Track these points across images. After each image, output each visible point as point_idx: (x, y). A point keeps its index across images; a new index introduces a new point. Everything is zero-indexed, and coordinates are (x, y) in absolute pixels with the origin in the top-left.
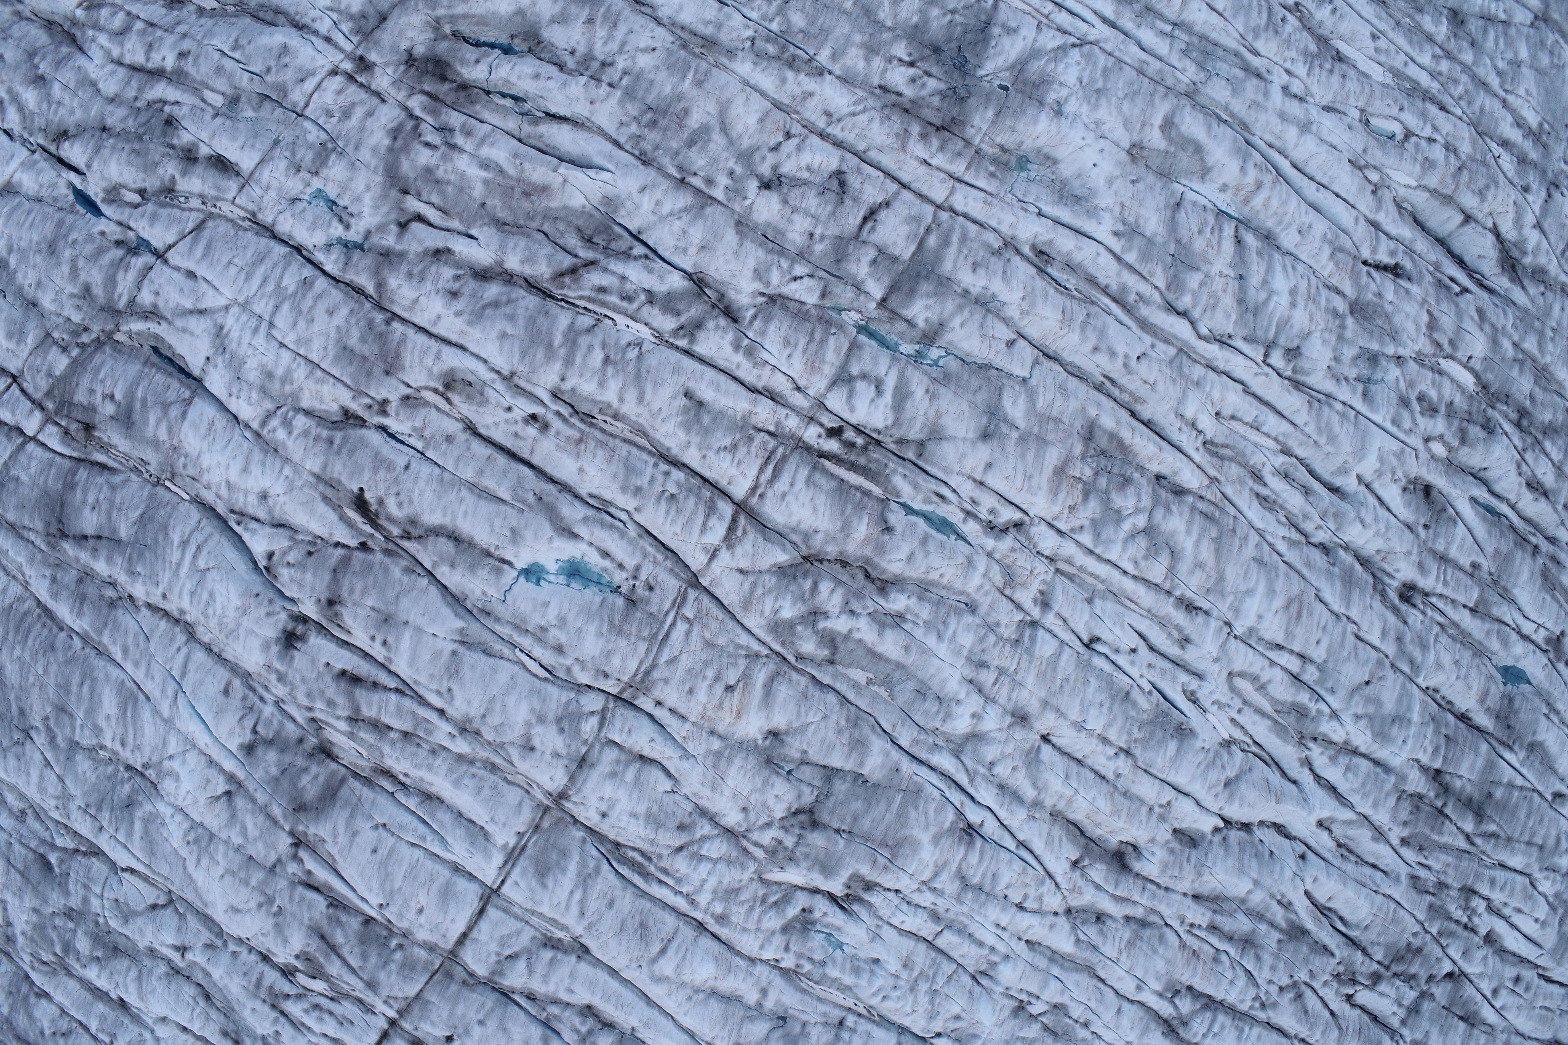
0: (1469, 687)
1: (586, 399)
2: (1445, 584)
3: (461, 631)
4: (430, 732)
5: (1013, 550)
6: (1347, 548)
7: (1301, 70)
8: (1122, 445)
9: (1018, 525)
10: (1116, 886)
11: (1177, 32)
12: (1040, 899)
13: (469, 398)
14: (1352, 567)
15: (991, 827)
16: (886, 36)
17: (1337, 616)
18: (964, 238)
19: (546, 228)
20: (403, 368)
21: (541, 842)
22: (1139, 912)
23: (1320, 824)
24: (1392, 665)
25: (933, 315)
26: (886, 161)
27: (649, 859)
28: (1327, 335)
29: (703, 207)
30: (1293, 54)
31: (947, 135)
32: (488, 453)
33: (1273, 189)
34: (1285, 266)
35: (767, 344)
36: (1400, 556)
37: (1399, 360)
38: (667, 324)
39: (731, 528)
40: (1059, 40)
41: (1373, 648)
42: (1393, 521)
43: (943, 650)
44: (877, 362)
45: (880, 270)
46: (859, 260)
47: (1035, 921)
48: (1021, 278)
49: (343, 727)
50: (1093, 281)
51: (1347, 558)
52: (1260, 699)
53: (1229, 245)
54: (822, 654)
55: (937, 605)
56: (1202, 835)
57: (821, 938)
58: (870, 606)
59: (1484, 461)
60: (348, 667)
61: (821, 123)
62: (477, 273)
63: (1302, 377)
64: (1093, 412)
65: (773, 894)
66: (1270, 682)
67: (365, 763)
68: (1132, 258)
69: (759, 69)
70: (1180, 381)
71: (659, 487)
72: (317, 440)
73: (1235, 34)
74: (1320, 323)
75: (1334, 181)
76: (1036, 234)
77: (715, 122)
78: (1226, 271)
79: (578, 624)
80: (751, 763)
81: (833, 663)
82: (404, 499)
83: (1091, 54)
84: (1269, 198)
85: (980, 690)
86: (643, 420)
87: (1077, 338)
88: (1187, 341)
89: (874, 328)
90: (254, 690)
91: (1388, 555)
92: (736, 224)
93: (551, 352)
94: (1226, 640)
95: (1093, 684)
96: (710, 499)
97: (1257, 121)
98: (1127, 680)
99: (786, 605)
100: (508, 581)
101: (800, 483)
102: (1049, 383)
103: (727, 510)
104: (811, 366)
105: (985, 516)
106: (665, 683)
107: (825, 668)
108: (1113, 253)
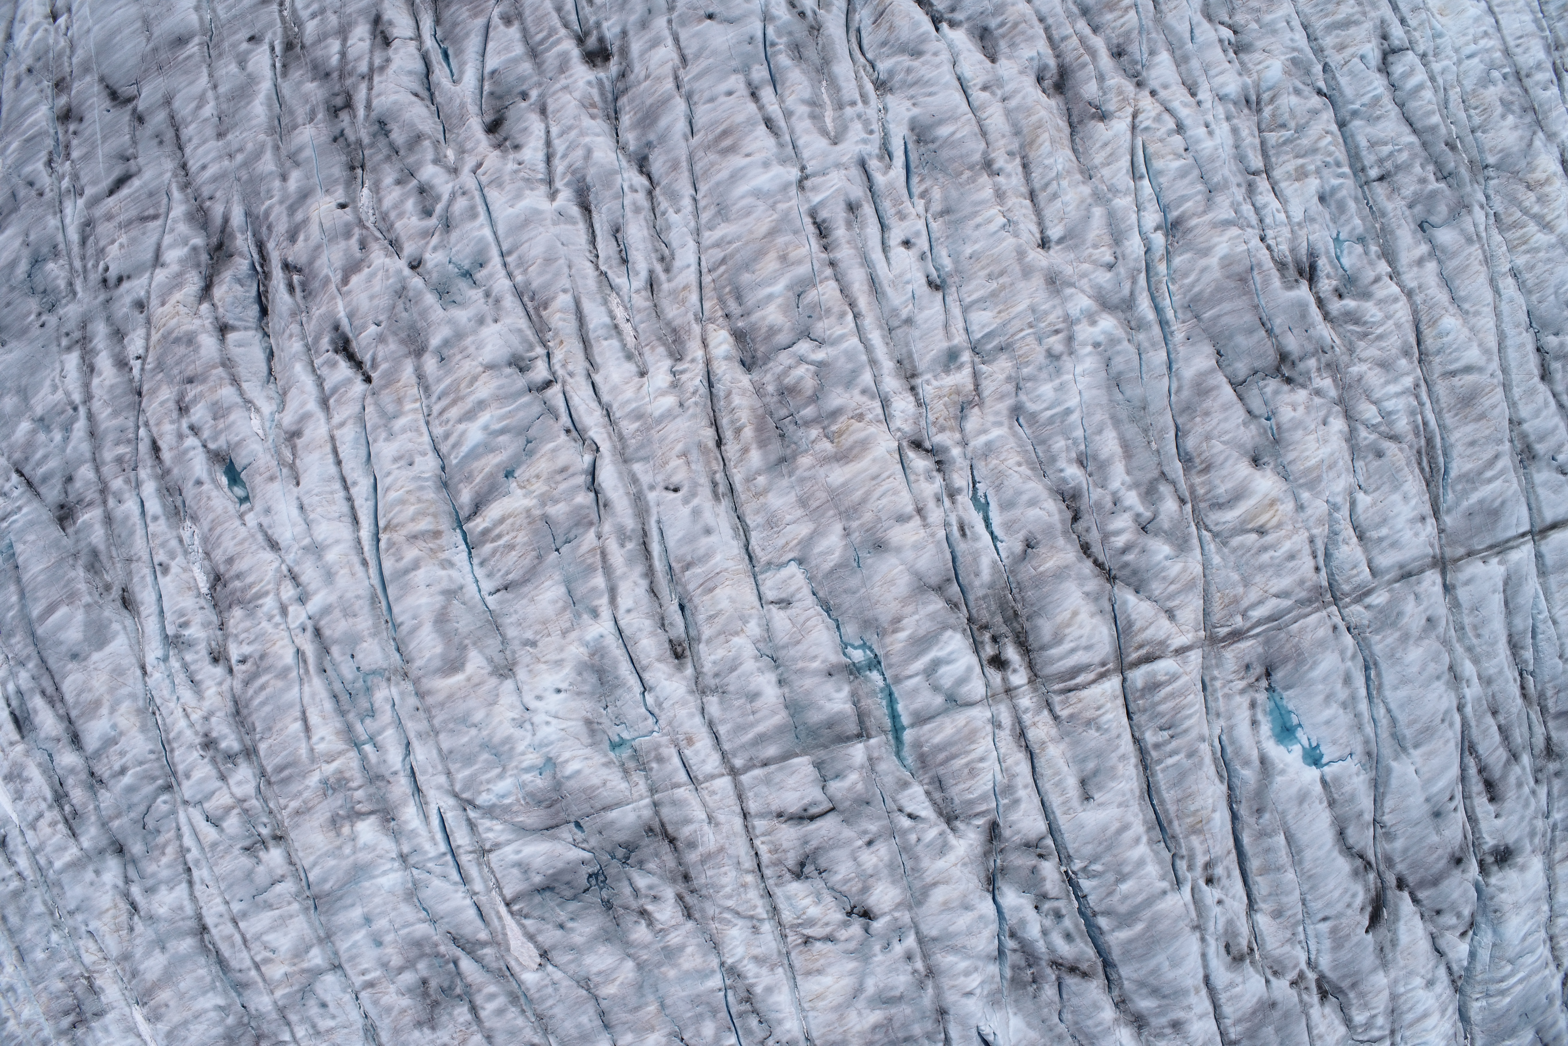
1: (1161, 862)
2: (551, 31)
3: (1396, 758)
4: (1479, 699)
5: (942, 429)
6: (620, 146)
7: (269, 603)
8: (760, 429)
9: (917, 445)
10: (1084, 65)
11: (364, 737)
12: (1158, 119)
13: (1236, 935)
14: (631, 126)
15: (1152, 217)
16: (644, 955)
17: (688, 98)
18: (740, 729)
19: (1055, 1020)
20: (1259, 1001)
21: (1475, 540)
22: (1082, 25)
24: (671, 10)
25: (829, 687)
26: (741, 848)
27: (1419, 452)
28: (471, 350)
29: (934, 939)
30: (264, 624)
31: (670, 829)
32: (1259, 879)
33: (403, 525)
34: (455, 446)
35: (990, 785)
36: (577, 94)
37: (415, 265)
38: (1049, 869)
39: (1149, 659)
40: (485, 823)
41: (676, 40)
42: (554, 130)
43: (1073, 402)
44: (915, 691)
45: (839, 766)
46: (849, 789)
47: (1176, 105)
48: (720, 653)
49: (1526, 759)
50: (653, 591)
51: (630, 138)
52: (825, 96)
53: (494, 511)
54: (1164, 489)
55: (1043, 442)
56: (971, 32)
57: (1346, 261)
58: (1096, 494)
59: (411, 103)
60: (1485, 800)
61: (767, 927)
62: (1140, 1027)
63: (530, 334)
64: (761, 480)
65: (1352, 332)
66: (804, 102)
67: (1533, 716)
68: (599, 581)
69: (780, 1016)
70: (655, 435)
71: (1174, 744)
72: (1362, 995)
73: (306, 688)
74: (467, 367)
75: (330, 479)
76: (670, 677)
77: (861, 1003)
78: (520, 492)
79: (1320, 687)
80: (1291, 456)
81: (1163, 474)
82: (1347, 899)
83: (467, 787)
84: (413, 520)
85: (1070, 339)
86: (1135, 808)
87: (718, 557)
88: (614, 463)
89: (888, 723)
90: (1552, 841)
91: (587, 105)
92: (919, 903)
93: (1153, 922)
94: (814, 175)
95: (968, 250)
96: (1142, 696)
97: (358, 597)
98: (934, 225)
99: (1160, 557)
100: (1335, 768)
101: (1066, 646)
102: (781, 542)
103: (1138, 676)
104: (971, 736)
105: (938, 478)
106: (1302, 582)
107: (1171, 475)
108: (613, 601)
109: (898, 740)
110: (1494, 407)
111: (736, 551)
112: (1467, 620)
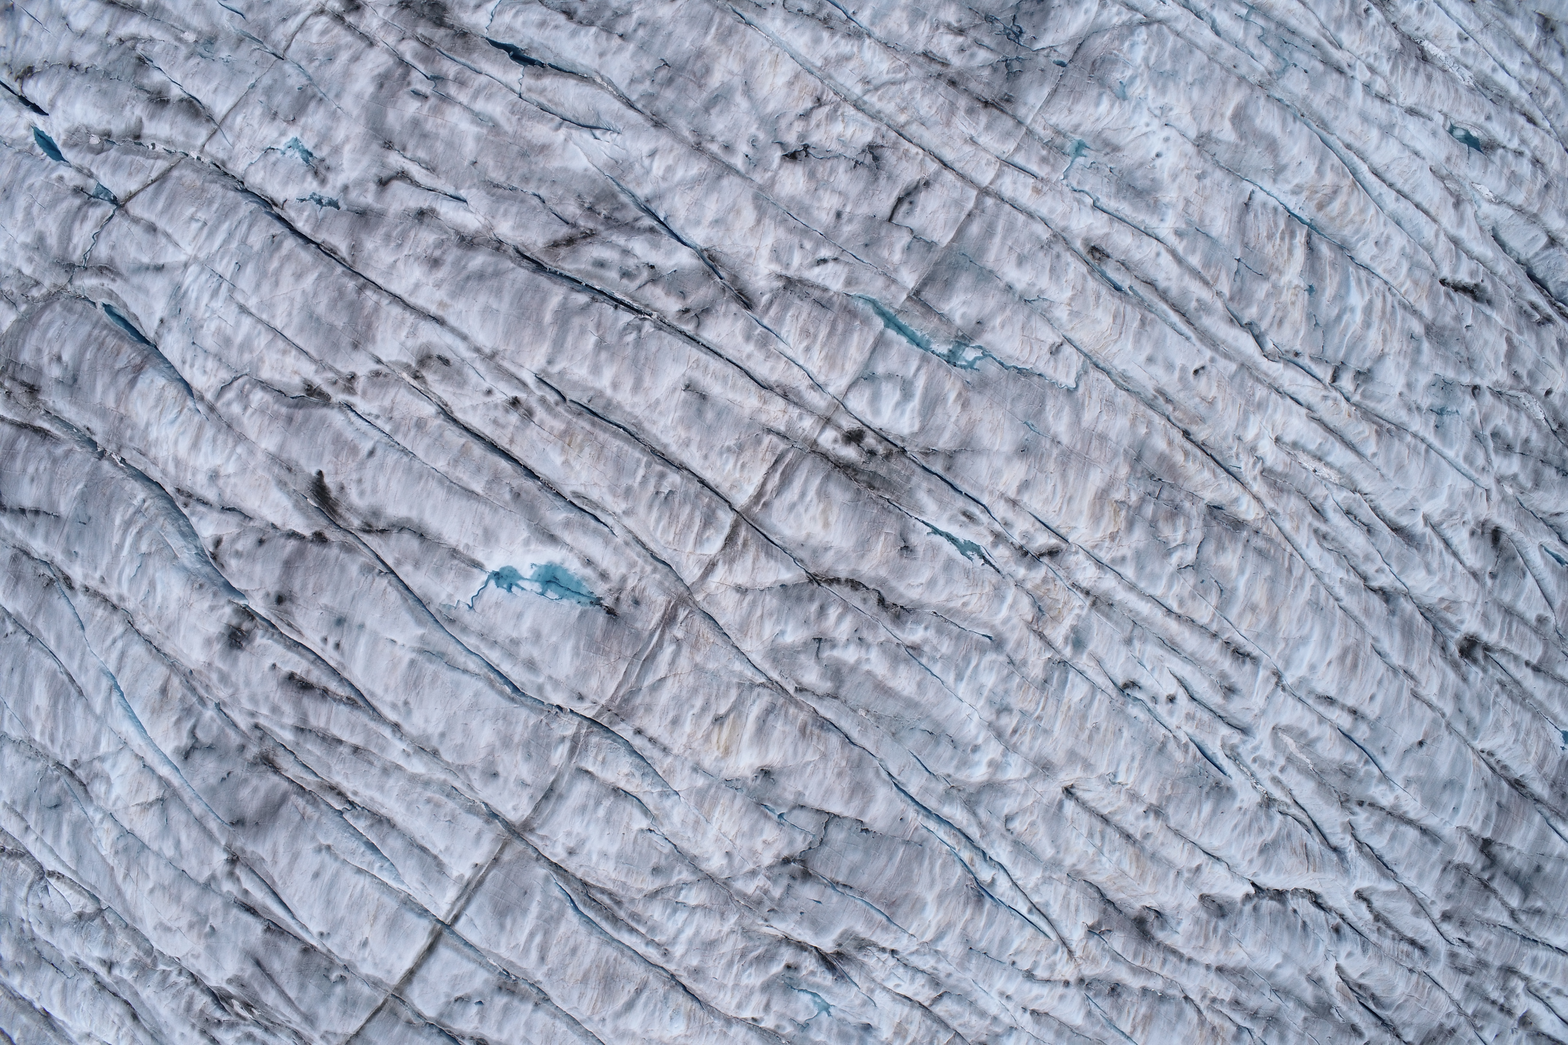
0: (1528, 753)
1: (575, 386)
2: (1510, 638)
3: (422, 638)
4: (383, 749)
5: (1045, 580)
6: (1408, 595)
7: (1384, 67)
8: (1172, 468)
9: (1053, 553)
10: (1135, 956)
11: (1252, 18)
12: (1052, 967)
13: (445, 378)
14: (1412, 617)
15: (1003, 887)
17: (1394, 670)
18: (1010, 228)
19: (542, 192)
20: (373, 340)
21: (502, 877)
22: (1158, 986)
23: (1360, 895)
24: (1448, 725)
25: (973, 313)
26: (930, 137)
27: (619, 903)
28: (1401, 360)
29: (719, 177)
30: (1376, 50)
31: (996, 112)
32: (462, 441)
33: (1350, 194)
34: (1359, 281)
35: (783, 334)
36: (1465, 606)
37: (1475, 390)
38: (671, 306)
39: (730, 540)
40: (1126, 16)
41: (1430, 706)
42: (1459, 567)
43: (962, 689)
44: (905, 362)
45: (914, 257)
46: (891, 245)
47: (1044, 990)
48: (1071, 275)
49: (288, 736)
50: (1151, 284)
51: (1408, 607)
52: (1303, 757)
53: (1300, 253)
54: (827, 686)
55: (958, 638)
56: (1232, 903)
57: (806, 998)
58: (883, 635)
59: (1558, 505)
60: (298, 671)
61: (858, 90)
62: (462, 239)
63: (1371, 404)
64: (1143, 430)
65: (756, 947)
66: (1318, 739)
67: (310, 778)
68: (1195, 261)
69: (791, 26)
70: (1241, 401)
71: (651, 489)
72: (274, 417)
73: (1316, 24)
74: (1395, 344)
75: (1414, 189)
76: (1090, 228)
77: (737, 82)
78: (1296, 282)
79: (554, 639)
80: (738, 802)
81: (835, 697)
82: (367, 486)
83: (1159, 33)
84: (1346, 204)
85: (999, 735)
86: (638, 412)
87: (1130, 346)
88: (1250, 357)
89: (903, 320)
90: (193, 690)
91: (1453, 604)
92: (756, 197)
93: (539, 331)
94: (1274, 691)
95: (1126, 734)
96: (709, 506)
97: (1336, 118)
98: (1163, 731)
99: (789, 628)
100: (477, 585)
101: (811, 494)
102: (1095, 395)
103: (726, 519)
104: (831, 361)
105: (1017, 540)
106: (649, 709)
107: (828, 702)
108: (1173, 253)
109: (882, 314)
110: (581, 996)
111: (1116, 362)
112: (450, 805)
